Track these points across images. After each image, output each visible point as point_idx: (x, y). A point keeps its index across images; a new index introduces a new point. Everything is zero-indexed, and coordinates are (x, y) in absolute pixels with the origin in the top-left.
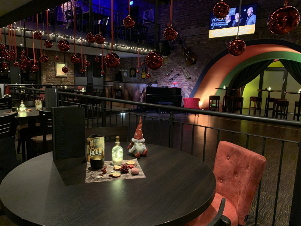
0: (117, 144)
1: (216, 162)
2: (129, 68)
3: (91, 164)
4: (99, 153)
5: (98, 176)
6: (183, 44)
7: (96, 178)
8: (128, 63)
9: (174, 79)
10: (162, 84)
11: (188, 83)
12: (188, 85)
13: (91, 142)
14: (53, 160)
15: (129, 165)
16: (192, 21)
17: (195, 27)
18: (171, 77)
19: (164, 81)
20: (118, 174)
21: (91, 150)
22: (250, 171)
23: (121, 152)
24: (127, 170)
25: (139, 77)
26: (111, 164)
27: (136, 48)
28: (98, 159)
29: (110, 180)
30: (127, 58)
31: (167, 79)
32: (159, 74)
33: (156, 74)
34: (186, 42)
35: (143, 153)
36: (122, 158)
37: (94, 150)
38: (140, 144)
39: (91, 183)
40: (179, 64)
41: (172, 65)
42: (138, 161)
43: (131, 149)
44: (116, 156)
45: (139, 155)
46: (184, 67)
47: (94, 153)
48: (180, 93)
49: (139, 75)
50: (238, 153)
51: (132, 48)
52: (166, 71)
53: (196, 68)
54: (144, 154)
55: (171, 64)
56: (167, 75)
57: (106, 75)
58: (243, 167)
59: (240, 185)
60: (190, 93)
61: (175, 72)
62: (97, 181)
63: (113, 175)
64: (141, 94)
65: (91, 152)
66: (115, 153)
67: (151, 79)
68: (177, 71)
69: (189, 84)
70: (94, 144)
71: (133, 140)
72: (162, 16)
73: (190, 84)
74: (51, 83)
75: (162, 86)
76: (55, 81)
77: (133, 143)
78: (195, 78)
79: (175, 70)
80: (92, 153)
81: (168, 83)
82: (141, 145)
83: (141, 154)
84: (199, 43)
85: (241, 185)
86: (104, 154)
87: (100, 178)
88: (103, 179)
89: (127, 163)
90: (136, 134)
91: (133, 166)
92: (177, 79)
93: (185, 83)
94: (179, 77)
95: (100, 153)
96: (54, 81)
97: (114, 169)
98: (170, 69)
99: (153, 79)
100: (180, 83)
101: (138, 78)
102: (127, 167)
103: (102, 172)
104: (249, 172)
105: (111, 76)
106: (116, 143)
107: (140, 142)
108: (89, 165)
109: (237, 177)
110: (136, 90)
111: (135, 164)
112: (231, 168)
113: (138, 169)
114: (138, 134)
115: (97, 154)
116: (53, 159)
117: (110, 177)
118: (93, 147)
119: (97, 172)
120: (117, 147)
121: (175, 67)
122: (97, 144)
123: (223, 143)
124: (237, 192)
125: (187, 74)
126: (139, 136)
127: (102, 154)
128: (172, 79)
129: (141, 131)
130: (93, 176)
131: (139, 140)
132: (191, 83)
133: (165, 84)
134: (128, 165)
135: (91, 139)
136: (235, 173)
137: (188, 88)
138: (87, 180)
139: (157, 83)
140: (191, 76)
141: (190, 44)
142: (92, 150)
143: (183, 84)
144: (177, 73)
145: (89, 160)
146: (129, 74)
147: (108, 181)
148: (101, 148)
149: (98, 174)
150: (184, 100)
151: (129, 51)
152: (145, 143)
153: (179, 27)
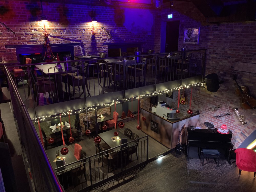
6: (238, 80)
9: (223, 117)
12: (242, 129)
16: (254, 54)
18: (218, 113)
19: (208, 114)
25: (177, 99)
32: (202, 105)
33: (199, 103)
34: (243, 78)
40: (230, 102)
41: (220, 100)
46: (237, 107)
53: (254, 114)
55: (219, 98)
60: (244, 140)
64: (180, 132)
68: (227, 109)
72: (210, 39)
73: (244, 130)
78: (252, 125)
79: (224, 107)
92: (226, 118)
93: (237, 127)
94: (229, 117)
98: (218, 104)
100: (230, 124)
101: (176, 101)
110: (175, 129)
121: (224, 104)
125: (242, 119)
128: (220, 116)
132: (247, 130)
133: (208, 118)
137: (241, 133)
139: (199, 114)
140: (247, 121)
143: (235, 127)
144: (227, 112)
153: (234, 57)
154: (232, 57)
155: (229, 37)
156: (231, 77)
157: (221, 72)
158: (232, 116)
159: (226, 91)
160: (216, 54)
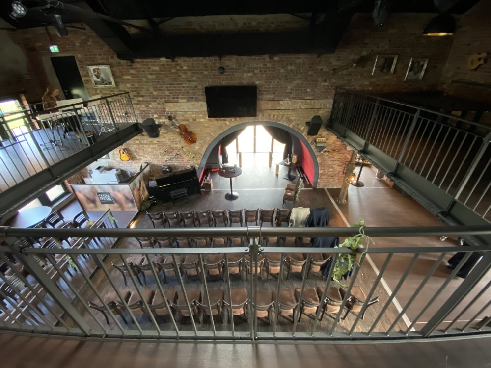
6: (174, 120)
9: (173, 159)
17: (185, 101)
33: (144, 154)
34: (178, 118)
53: (197, 148)
73: (194, 163)
78: (199, 157)
84: (195, 120)
92: (177, 159)
94: (179, 157)
110: (134, 189)
125: (189, 153)
143: (186, 163)
153: (161, 98)
154: (160, 98)
155: (149, 76)
156: (166, 118)
158: (181, 155)
159: (166, 133)
160: (142, 96)
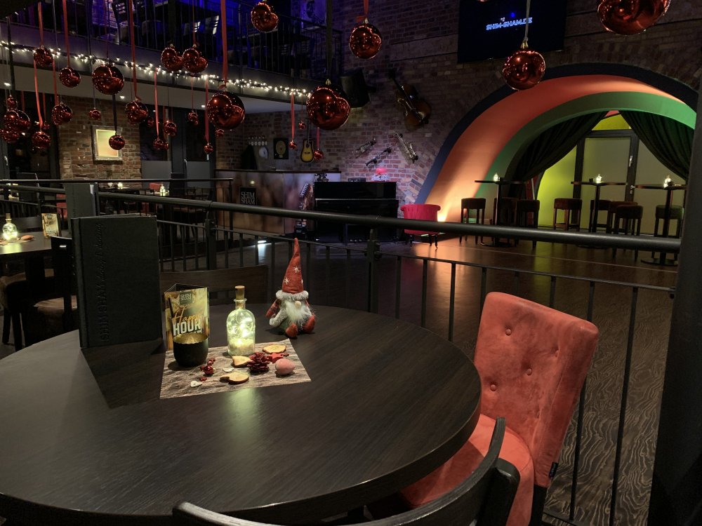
0: (238, 304)
1: (481, 343)
2: (272, 136)
3: (176, 356)
4: (196, 329)
5: (192, 381)
6: (398, 79)
7: (186, 388)
8: (270, 126)
9: (380, 162)
10: (352, 174)
11: (411, 171)
12: (412, 174)
13: (173, 300)
14: (80, 348)
15: (271, 353)
16: (417, 23)
17: (425, 36)
18: (372, 157)
19: (355, 167)
20: (241, 375)
21: (174, 320)
22: (559, 358)
23: (249, 324)
24: (265, 365)
25: (297, 158)
26: (226, 354)
27: (286, 89)
28: (192, 341)
29: (222, 390)
30: (266, 114)
31: (364, 162)
32: (344, 151)
33: (337, 150)
34: (405, 73)
35: (304, 325)
36: (253, 337)
37: (182, 321)
38: (298, 305)
39: (175, 398)
40: (389, 126)
41: (373, 129)
42: (293, 344)
43: (274, 317)
44: (238, 333)
45: (295, 329)
46: (401, 131)
47: (184, 327)
48: (395, 193)
49: (296, 154)
50: (530, 318)
51: (276, 89)
52: (358, 142)
53: (428, 135)
54: (306, 327)
55: (371, 126)
56: (361, 153)
57: (217, 155)
58: (544, 351)
59: (537, 393)
60: (417, 193)
61: (380, 146)
62: (190, 393)
63: (231, 379)
64: (302, 199)
65: (174, 326)
66: (234, 327)
67: (325, 162)
68: (385, 142)
69: (414, 173)
70: (181, 306)
71: (280, 294)
72: (347, 12)
73: (416, 173)
74: (85, 176)
75: (352, 179)
76: (94, 171)
77: (279, 303)
78: (427, 158)
79: (381, 142)
80: (178, 329)
81: (365, 171)
82: (298, 307)
83: (299, 329)
84: (434, 74)
85: (540, 394)
86: (207, 330)
87: (198, 386)
88: (205, 388)
89: (266, 349)
90: (287, 281)
91: (279, 355)
92: (387, 162)
93: (405, 171)
94: (391, 158)
95: (198, 329)
96: (91, 171)
97: (233, 365)
98: (370, 138)
99: (330, 162)
100: (393, 171)
101: (295, 161)
102: (264, 359)
103: (202, 373)
104: (558, 362)
105: (228, 157)
106: (235, 301)
107: (296, 300)
108: (170, 357)
109: (529, 375)
110: (290, 189)
111: (285, 351)
112: (515, 354)
113: (293, 361)
114: (291, 281)
115: (189, 330)
116: (81, 346)
117: (224, 384)
118: (179, 314)
119: (189, 372)
120: (239, 311)
121: (381, 133)
122: (189, 306)
123: (495, 297)
124: (531, 411)
125: (409, 149)
126: (295, 286)
127: (204, 330)
128: (375, 161)
129: (298, 274)
130: (180, 383)
131: (294, 293)
132: (419, 169)
133: (357, 174)
134: (268, 353)
135: (174, 293)
136: (526, 366)
137: (413, 181)
138: (165, 393)
139: (340, 172)
140: (419, 154)
141: (414, 77)
142: (178, 322)
143: (400, 173)
144: (386, 148)
145: (171, 345)
146: (272, 151)
147: (217, 394)
148: (201, 317)
149: (193, 377)
150: (403, 209)
151: (269, 97)
152: (309, 301)
153: (387, 37)
156: (386, 75)
157: (371, 72)
158: (395, 153)
159: (381, 106)
